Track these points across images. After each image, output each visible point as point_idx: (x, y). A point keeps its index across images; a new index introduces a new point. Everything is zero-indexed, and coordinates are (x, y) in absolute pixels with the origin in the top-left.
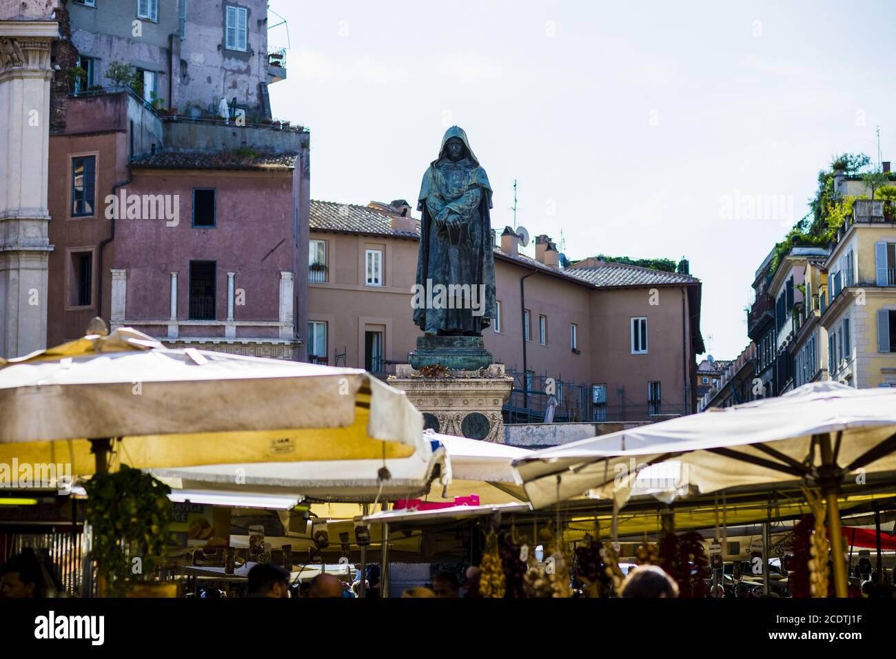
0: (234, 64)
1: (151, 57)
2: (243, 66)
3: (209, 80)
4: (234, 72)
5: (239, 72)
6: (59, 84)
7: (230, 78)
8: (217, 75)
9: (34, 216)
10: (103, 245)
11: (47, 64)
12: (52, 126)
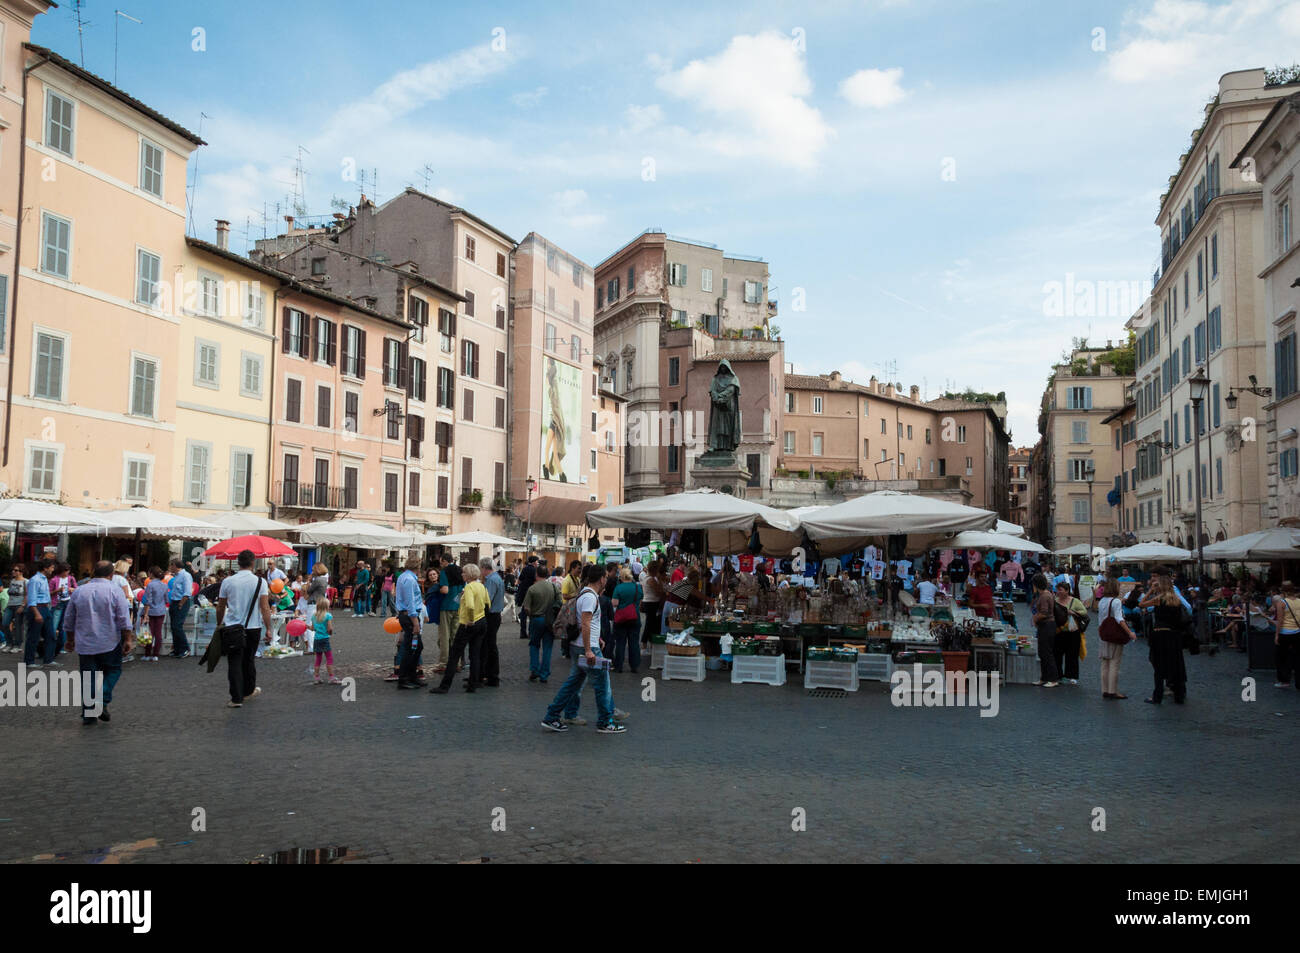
0: (751, 309)
1: (709, 308)
2: (756, 310)
3: (739, 317)
4: (752, 313)
5: (754, 313)
7: (749, 316)
8: (742, 315)
9: (652, 385)
10: (683, 398)
11: (658, 315)
12: (660, 344)
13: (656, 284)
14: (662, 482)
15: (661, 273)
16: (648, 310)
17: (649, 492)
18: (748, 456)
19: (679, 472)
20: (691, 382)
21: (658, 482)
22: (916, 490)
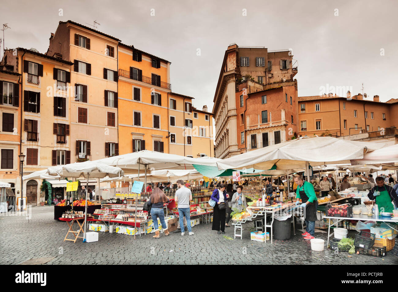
0: (284, 72)
1: (261, 74)
2: (286, 72)
3: (278, 76)
4: (284, 74)
5: (286, 73)
6: (237, 82)
7: (283, 75)
8: (280, 75)
9: (233, 109)
10: (245, 111)
11: (234, 79)
12: (236, 91)
13: (233, 66)
14: (239, 149)
15: (235, 62)
16: (230, 78)
17: (233, 153)
18: (275, 132)
19: (245, 144)
20: (248, 103)
21: (237, 149)
22: (367, 138)
